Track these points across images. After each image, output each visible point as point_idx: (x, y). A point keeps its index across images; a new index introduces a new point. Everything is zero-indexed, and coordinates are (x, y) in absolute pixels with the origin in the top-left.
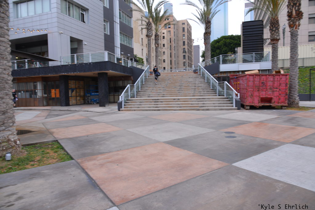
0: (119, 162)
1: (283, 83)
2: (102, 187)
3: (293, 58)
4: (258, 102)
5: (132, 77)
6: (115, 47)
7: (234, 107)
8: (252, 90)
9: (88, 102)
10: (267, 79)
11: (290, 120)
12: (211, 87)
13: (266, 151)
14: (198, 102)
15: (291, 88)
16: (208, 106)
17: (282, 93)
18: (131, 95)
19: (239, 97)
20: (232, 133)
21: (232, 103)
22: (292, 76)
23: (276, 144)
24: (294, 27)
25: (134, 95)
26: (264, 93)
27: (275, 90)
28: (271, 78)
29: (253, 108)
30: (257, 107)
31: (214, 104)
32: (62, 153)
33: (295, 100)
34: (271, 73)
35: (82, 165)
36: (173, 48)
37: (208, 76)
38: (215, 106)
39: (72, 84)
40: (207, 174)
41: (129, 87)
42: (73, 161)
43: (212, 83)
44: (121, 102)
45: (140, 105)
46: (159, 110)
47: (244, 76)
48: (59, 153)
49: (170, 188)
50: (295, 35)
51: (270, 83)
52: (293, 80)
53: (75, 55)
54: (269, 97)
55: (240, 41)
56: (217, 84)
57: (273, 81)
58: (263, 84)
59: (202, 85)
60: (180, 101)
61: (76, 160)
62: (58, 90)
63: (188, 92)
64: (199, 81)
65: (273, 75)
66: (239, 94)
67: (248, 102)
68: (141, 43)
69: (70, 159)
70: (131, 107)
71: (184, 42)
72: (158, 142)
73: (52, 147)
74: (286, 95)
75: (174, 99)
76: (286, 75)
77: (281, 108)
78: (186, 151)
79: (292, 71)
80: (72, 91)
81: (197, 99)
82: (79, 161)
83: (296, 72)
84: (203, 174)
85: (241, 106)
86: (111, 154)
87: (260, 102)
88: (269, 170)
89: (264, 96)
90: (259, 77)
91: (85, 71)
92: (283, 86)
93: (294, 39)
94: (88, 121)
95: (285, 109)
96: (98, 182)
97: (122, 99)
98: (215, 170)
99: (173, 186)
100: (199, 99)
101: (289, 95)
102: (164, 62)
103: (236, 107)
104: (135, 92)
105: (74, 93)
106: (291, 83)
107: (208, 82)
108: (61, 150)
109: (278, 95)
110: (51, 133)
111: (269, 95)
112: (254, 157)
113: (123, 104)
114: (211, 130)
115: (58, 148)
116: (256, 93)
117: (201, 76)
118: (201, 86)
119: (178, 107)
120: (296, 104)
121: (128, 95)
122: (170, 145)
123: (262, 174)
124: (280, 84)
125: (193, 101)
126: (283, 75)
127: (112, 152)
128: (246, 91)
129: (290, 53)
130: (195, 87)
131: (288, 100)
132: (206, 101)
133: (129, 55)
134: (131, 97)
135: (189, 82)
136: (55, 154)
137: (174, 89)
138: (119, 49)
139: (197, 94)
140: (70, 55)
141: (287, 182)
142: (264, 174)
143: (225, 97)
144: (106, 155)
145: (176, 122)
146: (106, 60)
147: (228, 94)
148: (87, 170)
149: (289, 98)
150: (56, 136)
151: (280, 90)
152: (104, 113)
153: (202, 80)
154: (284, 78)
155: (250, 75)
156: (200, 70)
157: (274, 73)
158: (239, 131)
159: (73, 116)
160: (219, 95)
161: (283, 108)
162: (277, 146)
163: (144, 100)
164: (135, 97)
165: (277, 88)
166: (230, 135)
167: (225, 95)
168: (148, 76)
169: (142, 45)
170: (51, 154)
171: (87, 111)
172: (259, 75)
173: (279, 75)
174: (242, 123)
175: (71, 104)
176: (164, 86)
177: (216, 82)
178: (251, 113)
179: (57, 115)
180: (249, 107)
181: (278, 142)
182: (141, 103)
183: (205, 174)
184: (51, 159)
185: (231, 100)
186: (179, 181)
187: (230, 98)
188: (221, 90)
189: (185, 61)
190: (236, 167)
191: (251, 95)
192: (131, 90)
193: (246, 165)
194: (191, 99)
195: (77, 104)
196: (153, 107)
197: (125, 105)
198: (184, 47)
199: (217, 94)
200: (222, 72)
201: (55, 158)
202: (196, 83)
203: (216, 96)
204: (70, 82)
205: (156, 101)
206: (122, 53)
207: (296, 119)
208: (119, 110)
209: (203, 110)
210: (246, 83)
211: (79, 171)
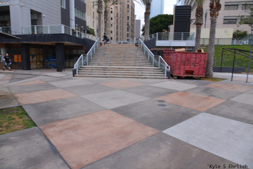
0: (75, 128)
1: (203, 60)
2: (61, 153)
3: (211, 41)
4: (183, 73)
5: (85, 47)
6: (70, 20)
7: (166, 77)
8: (179, 64)
9: (47, 66)
10: (191, 56)
11: (206, 90)
12: (148, 59)
13: (187, 119)
14: (138, 71)
15: (208, 63)
16: (145, 75)
17: (201, 67)
18: (83, 63)
19: (169, 70)
20: (163, 101)
21: (164, 74)
22: (209, 55)
23: (194, 112)
24: (213, 16)
25: (86, 63)
26: (188, 66)
27: (197, 65)
28: (194, 56)
29: (179, 78)
30: (182, 77)
31: (150, 73)
32: (27, 119)
33: (210, 72)
34: (194, 51)
35: (44, 131)
36: (119, 21)
37: (147, 50)
38: (151, 76)
39: (33, 51)
40: (143, 141)
41: (83, 57)
42: (36, 127)
43: (150, 56)
44: (76, 70)
45: (91, 72)
46: (107, 77)
47: (174, 52)
48: (24, 118)
49: (115, 154)
50: (214, 23)
51: (193, 60)
52: (210, 57)
53: (35, 26)
54: (192, 70)
55: (173, 20)
56: (153, 57)
57: (196, 58)
58: (188, 60)
59: (142, 57)
60: (124, 70)
61: (39, 126)
62: (20, 56)
63: (130, 62)
64: (139, 53)
65: (196, 53)
66: (169, 67)
67: (176, 74)
68: (93, 16)
69: (34, 125)
70: (84, 74)
71: (128, 17)
72: (106, 109)
73: (17, 113)
74: (204, 69)
75: (119, 68)
76: (205, 54)
77: (200, 79)
78: (128, 118)
79: (209, 51)
80: (33, 57)
81: (137, 69)
82: (41, 127)
83: (212, 52)
84: (141, 141)
85: (171, 76)
86: (68, 121)
87: (185, 74)
88: (188, 137)
89: (188, 69)
90: (185, 54)
91: (44, 41)
92: (202, 62)
93: (213, 26)
94: (47, 86)
95: (202, 80)
96: (59, 149)
97: (76, 67)
98: (149, 137)
99: (118, 152)
100: (139, 69)
101: (207, 69)
102: (112, 33)
103: (167, 76)
104: (87, 61)
105: (35, 58)
106: (208, 59)
107: (147, 55)
108: (25, 115)
109: (198, 68)
110: (16, 98)
111: (192, 69)
112: (178, 125)
113: (77, 70)
114: (148, 98)
115: (22, 114)
116: (183, 67)
117: (141, 49)
119: (122, 75)
120: (211, 76)
121: (81, 63)
122: (116, 113)
123: (183, 140)
124: (200, 60)
125: (134, 71)
126: (203, 54)
127: (69, 119)
128: (175, 64)
129: (210, 36)
131: (206, 73)
132: (144, 71)
133: (82, 27)
134: (84, 65)
135: (131, 54)
136: (20, 119)
137: (119, 59)
138: (74, 22)
139: (137, 64)
140: (30, 26)
141: (200, 147)
142: (185, 141)
143: (159, 68)
144: (64, 122)
145: (120, 89)
146: (63, 32)
147: (161, 66)
148: (48, 137)
149: (206, 71)
150: (20, 102)
151: (200, 65)
152: (61, 79)
153: (141, 52)
154: (203, 56)
155: (179, 52)
156: (140, 44)
157: (197, 51)
158: (168, 99)
159: (34, 80)
160: (154, 66)
161: (202, 79)
162: (195, 115)
163: (95, 68)
164: (87, 65)
165: (198, 63)
166: (162, 103)
167: (159, 66)
168: (98, 47)
169: (94, 17)
170: (17, 120)
171: (47, 76)
172: (186, 53)
173: (200, 54)
174: (170, 92)
175: (32, 68)
176: (111, 56)
177: (153, 55)
178: (178, 83)
179: (20, 79)
180: (176, 77)
181: (196, 111)
182: (92, 70)
183: (142, 140)
184: (17, 125)
185: (163, 71)
186: (122, 148)
187: (163, 69)
188: (156, 62)
189: (128, 32)
190: (165, 134)
191: (178, 68)
192: (84, 58)
193: (173, 132)
194: (132, 69)
195: (37, 69)
196: (102, 74)
197: (78, 72)
198: (128, 21)
199: (153, 65)
200: (157, 46)
201: (20, 124)
202: (137, 55)
203: (152, 66)
204: (30, 49)
205: (105, 69)
206: (77, 25)
207: (210, 89)
208: (74, 76)
209: (142, 78)
210: (175, 58)
211: (42, 138)
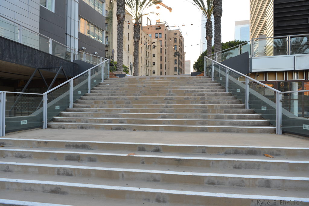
59: (220, 99)
64: (209, 90)
117: (213, 80)
118: (218, 103)
130: (204, 103)
133: (96, 53)
138: (77, 41)
169: (128, 52)
198: (175, 58)
199: (277, 128)
202: (204, 95)
206: (83, 48)
